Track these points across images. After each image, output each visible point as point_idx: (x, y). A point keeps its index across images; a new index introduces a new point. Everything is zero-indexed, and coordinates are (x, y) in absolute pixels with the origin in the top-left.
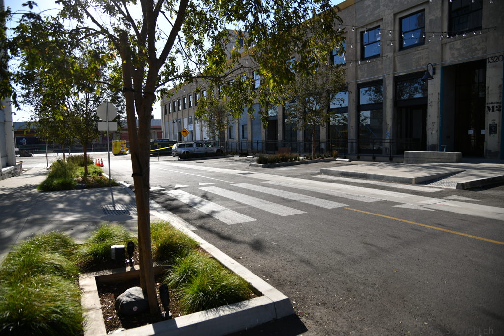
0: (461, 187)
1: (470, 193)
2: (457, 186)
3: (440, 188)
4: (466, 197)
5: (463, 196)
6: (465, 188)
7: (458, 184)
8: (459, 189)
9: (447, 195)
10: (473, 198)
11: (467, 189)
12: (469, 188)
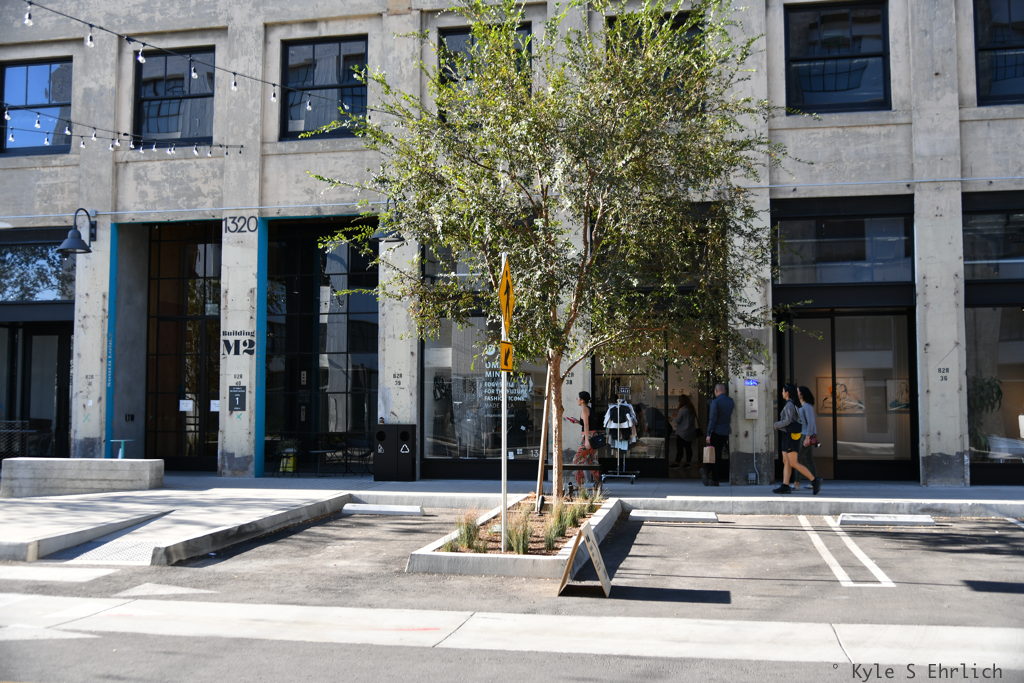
0: (164, 560)
1: (187, 572)
2: (154, 557)
3: (108, 567)
4: (177, 584)
5: (169, 582)
6: (175, 560)
7: (156, 550)
8: (159, 564)
9: (127, 584)
10: (195, 587)
11: (180, 563)
12: (184, 558)
